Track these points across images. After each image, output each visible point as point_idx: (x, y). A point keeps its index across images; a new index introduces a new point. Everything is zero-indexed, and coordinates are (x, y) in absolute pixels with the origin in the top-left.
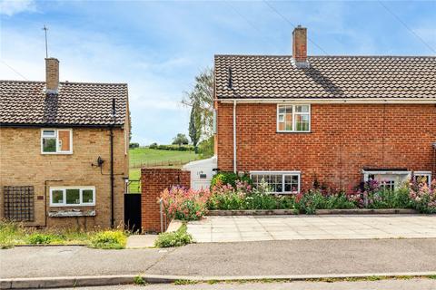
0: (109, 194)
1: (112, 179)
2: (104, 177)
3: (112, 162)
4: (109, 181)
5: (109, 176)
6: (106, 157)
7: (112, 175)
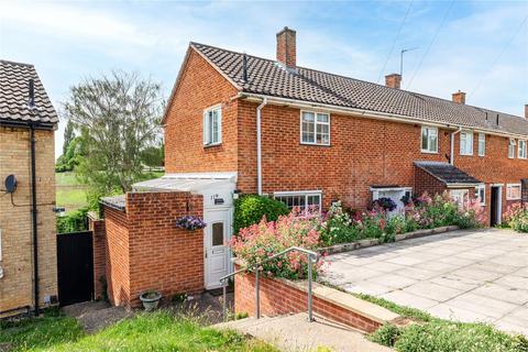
0: (28, 238)
1: (34, 212)
2: (17, 209)
3: (34, 185)
4: (28, 215)
5: (28, 209)
6: (23, 175)
7: (34, 205)
